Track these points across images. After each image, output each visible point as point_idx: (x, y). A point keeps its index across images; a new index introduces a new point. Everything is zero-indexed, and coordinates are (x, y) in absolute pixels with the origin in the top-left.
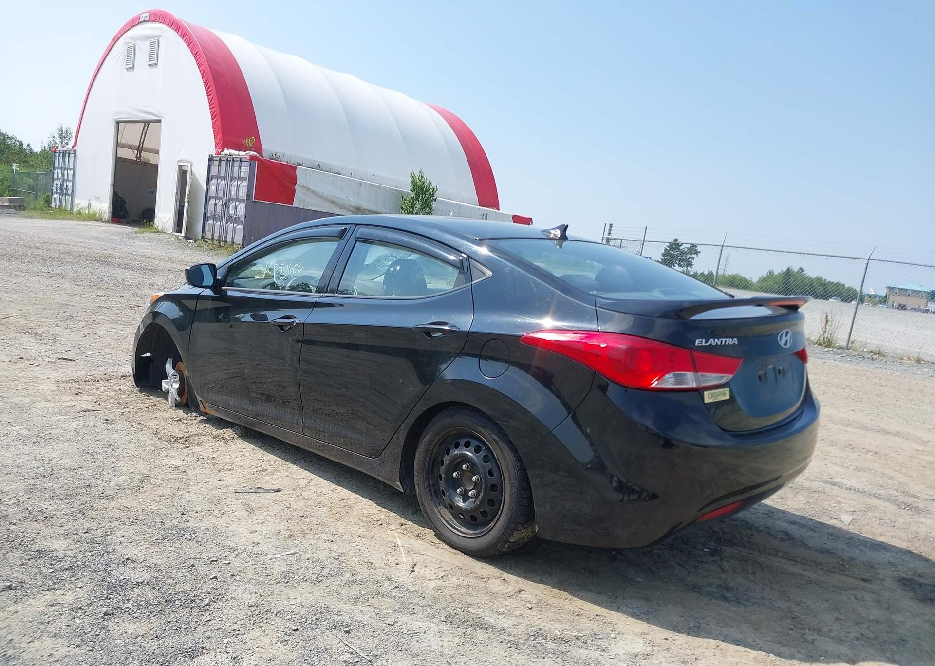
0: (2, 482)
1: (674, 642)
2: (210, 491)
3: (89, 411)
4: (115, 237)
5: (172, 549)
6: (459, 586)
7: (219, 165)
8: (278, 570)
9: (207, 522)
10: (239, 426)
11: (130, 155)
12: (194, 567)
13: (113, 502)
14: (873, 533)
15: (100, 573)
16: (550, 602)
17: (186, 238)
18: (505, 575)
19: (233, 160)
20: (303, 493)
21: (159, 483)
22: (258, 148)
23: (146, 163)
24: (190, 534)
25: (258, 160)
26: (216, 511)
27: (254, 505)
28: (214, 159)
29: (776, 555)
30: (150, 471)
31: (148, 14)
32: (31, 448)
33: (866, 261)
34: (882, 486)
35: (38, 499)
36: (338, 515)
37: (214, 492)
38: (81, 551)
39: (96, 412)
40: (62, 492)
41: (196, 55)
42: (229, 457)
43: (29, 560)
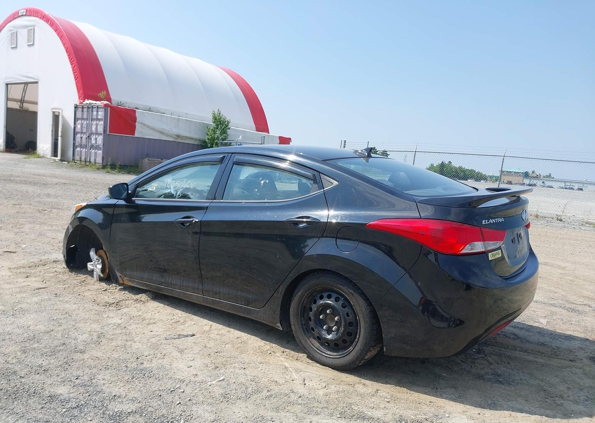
0: (2, 347)
1: (484, 415)
2: (148, 340)
3: (40, 288)
4: (10, 162)
5: (141, 385)
6: (338, 392)
7: (82, 111)
8: (219, 393)
9: (156, 363)
10: (150, 291)
11: (15, 105)
12: (162, 397)
13: (86, 354)
14: (562, 330)
15: (100, 408)
16: (399, 396)
17: (62, 160)
18: (363, 381)
19: (92, 108)
20: (210, 335)
21: (111, 337)
22: (108, 98)
23: (27, 111)
24: (149, 373)
25: (110, 107)
26: (159, 354)
27: (181, 347)
28: (79, 107)
29: (516, 350)
30: (102, 329)
31: (25, 10)
32: (12, 319)
33: (503, 158)
34: (553, 298)
35: (33, 357)
36: (239, 349)
37: (151, 340)
38: (80, 393)
39: (46, 289)
40: (47, 350)
41: (61, 37)
42: (150, 314)
43: (46, 404)
